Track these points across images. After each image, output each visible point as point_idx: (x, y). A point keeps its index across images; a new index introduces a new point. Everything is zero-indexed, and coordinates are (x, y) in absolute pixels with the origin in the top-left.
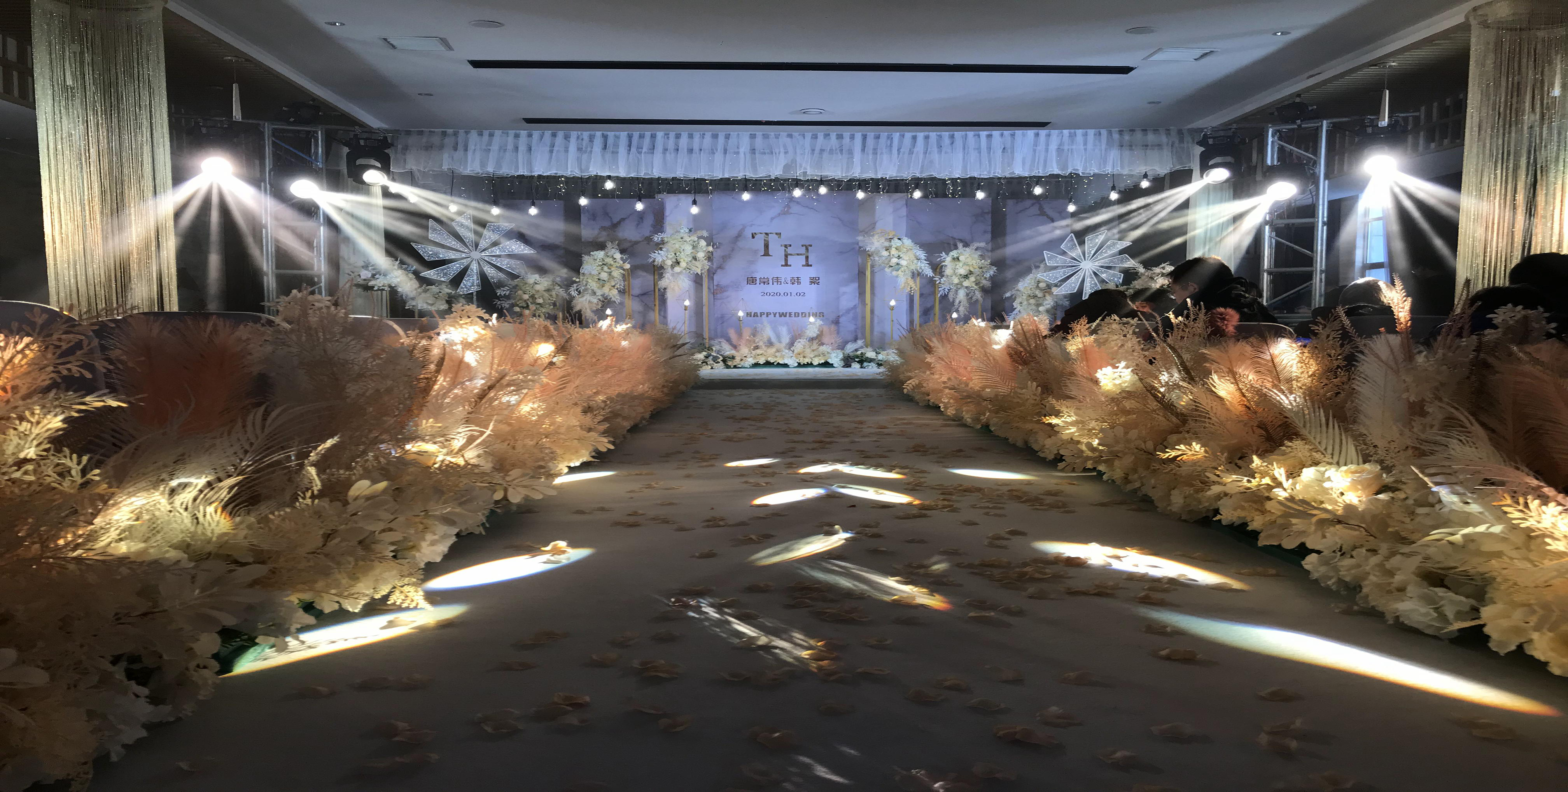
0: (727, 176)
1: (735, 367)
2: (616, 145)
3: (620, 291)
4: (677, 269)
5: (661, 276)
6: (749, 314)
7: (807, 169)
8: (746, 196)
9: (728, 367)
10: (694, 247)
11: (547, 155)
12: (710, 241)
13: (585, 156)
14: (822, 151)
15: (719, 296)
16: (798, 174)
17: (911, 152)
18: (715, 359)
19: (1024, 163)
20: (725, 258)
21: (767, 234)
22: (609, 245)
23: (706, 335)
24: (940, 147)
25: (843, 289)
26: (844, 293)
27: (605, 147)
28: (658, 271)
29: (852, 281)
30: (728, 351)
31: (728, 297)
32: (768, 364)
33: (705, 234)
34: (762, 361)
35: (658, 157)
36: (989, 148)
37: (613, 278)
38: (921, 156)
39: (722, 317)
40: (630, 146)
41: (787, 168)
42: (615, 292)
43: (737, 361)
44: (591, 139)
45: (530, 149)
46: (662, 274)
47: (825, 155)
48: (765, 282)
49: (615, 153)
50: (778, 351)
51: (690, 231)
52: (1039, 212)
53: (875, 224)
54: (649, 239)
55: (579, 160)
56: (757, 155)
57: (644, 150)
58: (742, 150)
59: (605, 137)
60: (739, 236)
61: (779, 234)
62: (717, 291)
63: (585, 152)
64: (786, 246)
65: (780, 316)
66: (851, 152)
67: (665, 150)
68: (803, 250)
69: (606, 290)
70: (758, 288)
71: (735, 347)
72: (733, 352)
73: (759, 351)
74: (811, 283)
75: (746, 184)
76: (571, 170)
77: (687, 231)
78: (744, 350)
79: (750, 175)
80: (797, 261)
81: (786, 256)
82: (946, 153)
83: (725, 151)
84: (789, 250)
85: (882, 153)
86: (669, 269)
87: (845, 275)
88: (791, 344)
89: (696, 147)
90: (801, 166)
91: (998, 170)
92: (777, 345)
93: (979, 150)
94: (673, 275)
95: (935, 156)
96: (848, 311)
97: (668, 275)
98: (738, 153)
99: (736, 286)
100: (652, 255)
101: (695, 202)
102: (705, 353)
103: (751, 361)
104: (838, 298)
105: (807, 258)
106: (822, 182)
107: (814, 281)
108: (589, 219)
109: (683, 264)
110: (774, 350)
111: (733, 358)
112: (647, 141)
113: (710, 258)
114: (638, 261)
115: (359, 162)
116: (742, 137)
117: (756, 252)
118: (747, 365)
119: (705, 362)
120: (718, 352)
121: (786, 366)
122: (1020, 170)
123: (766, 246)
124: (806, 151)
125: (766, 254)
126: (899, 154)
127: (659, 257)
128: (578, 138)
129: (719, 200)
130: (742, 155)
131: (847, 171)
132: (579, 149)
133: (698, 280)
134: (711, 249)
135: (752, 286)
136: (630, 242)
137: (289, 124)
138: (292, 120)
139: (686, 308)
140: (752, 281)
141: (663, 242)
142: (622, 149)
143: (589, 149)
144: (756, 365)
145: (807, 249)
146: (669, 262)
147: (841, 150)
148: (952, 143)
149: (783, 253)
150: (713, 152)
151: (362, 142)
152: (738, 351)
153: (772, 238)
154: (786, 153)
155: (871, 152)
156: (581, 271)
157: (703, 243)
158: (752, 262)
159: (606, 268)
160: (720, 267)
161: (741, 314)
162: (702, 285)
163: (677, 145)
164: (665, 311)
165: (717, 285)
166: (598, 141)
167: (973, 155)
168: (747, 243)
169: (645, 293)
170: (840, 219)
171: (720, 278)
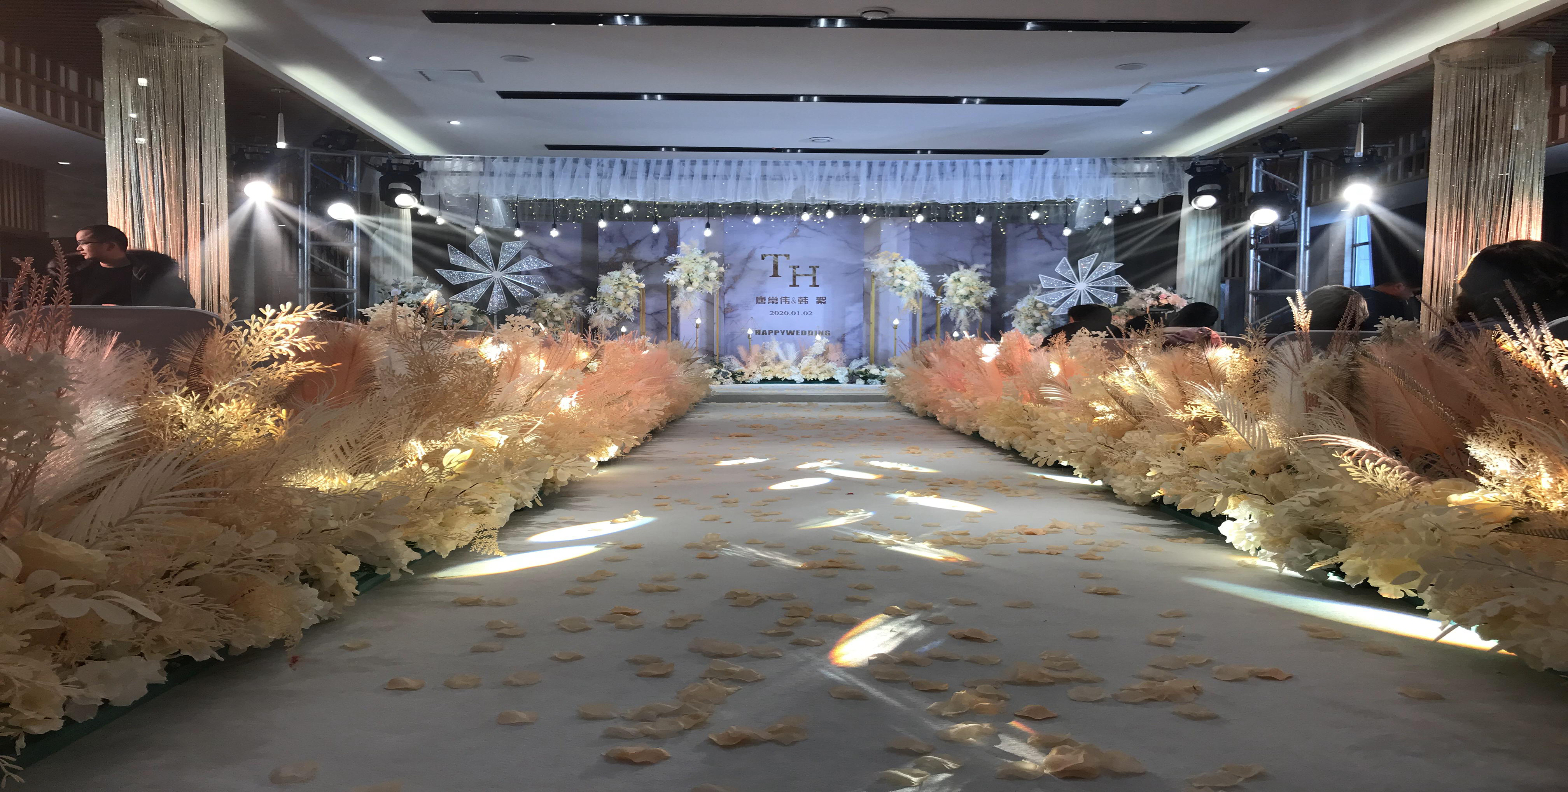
0: (739, 201)
1: (744, 382)
2: (635, 171)
3: (634, 310)
4: (689, 289)
5: (674, 296)
7: (815, 194)
8: (757, 220)
9: (737, 382)
10: (706, 268)
11: (569, 180)
12: (721, 262)
13: (605, 181)
14: (830, 177)
15: (729, 315)
16: (807, 199)
17: (914, 179)
18: (725, 375)
19: (1021, 190)
20: (736, 279)
21: (776, 256)
22: (625, 265)
23: (716, 352)
24: (942, 174)
25: (850, 309)
26: (850, 312)
27: (624, 173)
28: (671, 291)
29: (858, 301)
30: (738, 367)
31: (738, 315)
32: (776, 380)
33: (717, 255)
34: (770, 377)
35: (674, 181)
36: (989, 176)
38: (924, 182)
39: (732, 334)
40: (647, 172)
41: (796, 194)
42: (630, 310)
43: (746, 377)
44: (611, 164)
45: (552, 175)
46: (675, 293)
47: (833, 181)
48: (774, 301)
49: (634, 178)
51: (703, 252)
52: (1037, 236)
53: (880, 246)
54: (663, 260)
55: (599, 185)
56: (768, 181)
57: (661, 176)
58: (753, 177)
59: (624, 164)
60: (749, 257)
61: (787, 256)
62: (728, 312)
63: (606, 177)
64: (794, 267)
66: (857, 178)
67: (681, 176)
68: (811, 271)
69: (621, 308)
70: (767, 307)
71: (744, 363)
72: (743, 369)
73: (766, 368)
74: (818, 302)
75: (757, 209)
76: (592, 194)
77: (700, 252)
78: (753, 367)
79: (761, 200)
80: (804, 282)
81: (794, 277)
82: (948, 179)
83: (738, 177)
84: (798, 271)
85: (886, 180)
86: (682, 289)
88: (798, 361)
89: (710, 173)
90: (809, 191)
91: (997, 196)
93: (979, 177)
94: (686, 294)
95: (937, 182)
96: (853, 330)
97: (681, 294)
98: (749, 179)
100: (666, 275)
101: (708, 226)
102: (715, 369)
103: (760, 377)
104: (844, 317)
105: (814, 278)
106: (829, 207)
107: (821, 301)
108: (606, 241)
109: (696, 284)
111: (742, 374)
112: (663, 168)
113: (721, 278)
114: (653, 280)
115: (392, 186)
116: (753, 165)
117: (765, 273)
118: (755, 381)
119: (715, 378)
120: (728, 368)
121: (793, 382)
122: (1018, 196)
123: (776, 267)
124: (815, 177)
125: (775, 274)
126: (902, 180)
127: (671, 277)
128: (598, 164)
129: (732, 223)
130: (753, 181)
131: (853, 196)
132: (600, 175)
133: (709, 300)
134: (722, 269)
136: (645, 262)
137: (327, 150)
138: (330, 146)
139: (697, 326)
140: (761, 300)
141: (676, 263)
142: (640, 175)
144: (764, 381)
145: (814, 270)
146: (682, 282)
147: (848, 177)
148: (954, 170)
150: (726, 178)
151: (394, 168)
152: (747, 367)
153: (781, 260)
154: (795, 179)
155: (876, 178)
156: (598, 290)
157: (715, 264)
158: (762, 283)
159: (622, 288)
160: (731, 287)
162: (713, 304)
163: (692, 171)
164: (678, 329)
165: (728, 305)
166: (618, 167)
167: (973, 182)
168: (757, 264)
169: (658, 312)
170: (846, 242)
171: (731, 298)
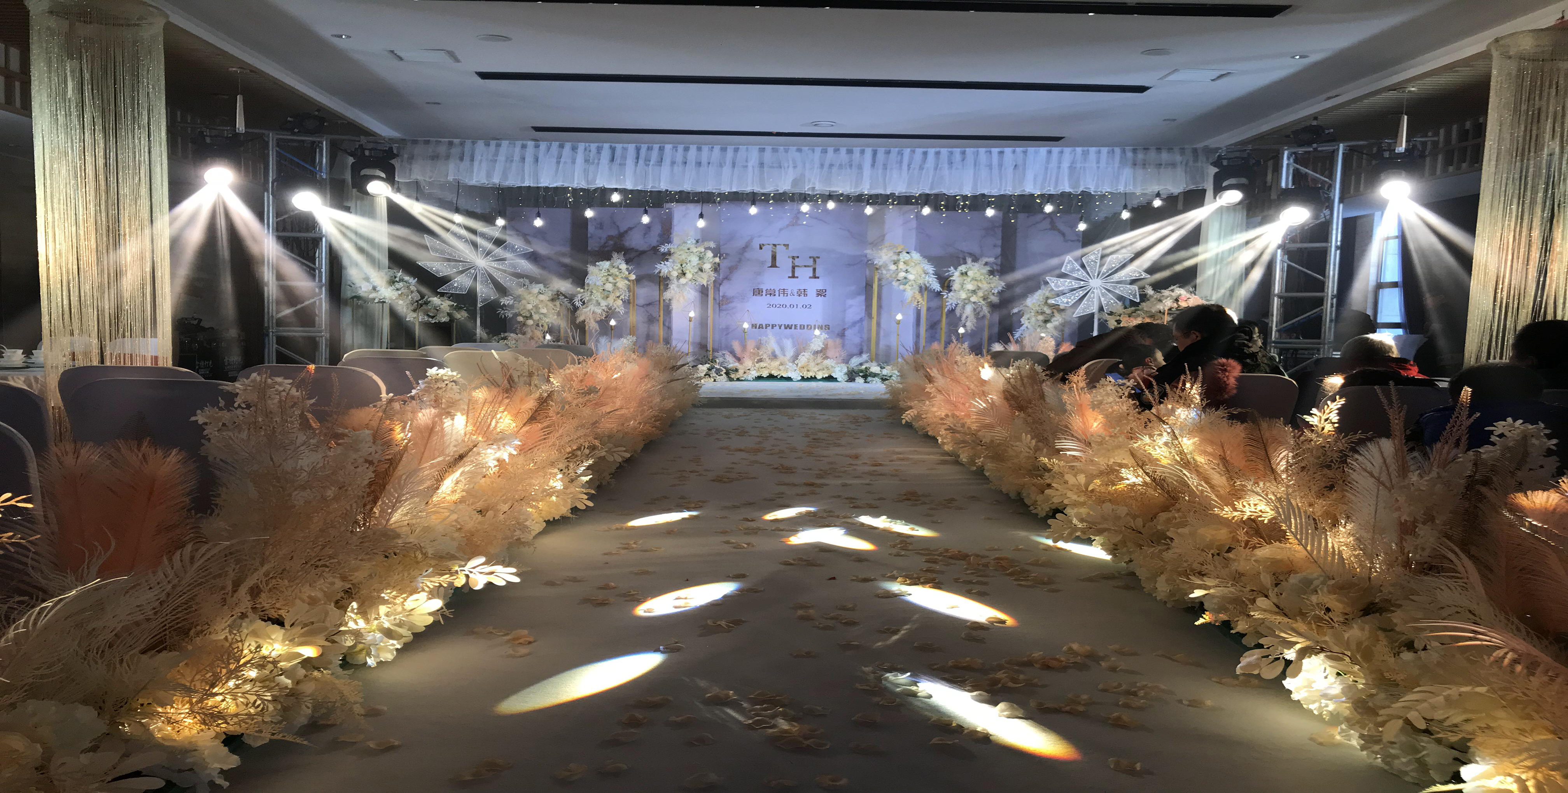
0: (734, 190)
1: (738, 380)
2: (624, 157)
3: (624, 302)
4: (683, 281)
5: (666, 287)
6: (754, 326)
7: (815, 184)
8: (753, 210)
9: (731, 380)
10: (700, 258)
11: (554, 166)
12: (717, 252)
13: (592, 168)
14: (831, 166)
15: (724, 307)
16: (806, 189)
17: (921, 168)
18: (718, 372)
19: (1035, 183)
20: (732, 269)
21: (775, 245)
22: (615, 255)
23: (710, 347)
24: (951, 163)
25: (850, 302)
26: (851, 306)
27: (612, 159)
28: (663, 282)
29: (859, 294)
30: (732, 364)
31: (733, 308)
32: (771, 377)
33: (712, 245)
34: (765, 374)
35: (666, 169)
36: (1001, 165)
37: (618, 288)
38: (932, 172)
39: (727, 328)
40: (638, 158)
41: (795, 182)
42: (620, 302)
43: (740, 374)
44: (599, 150)
45: (536, 160)
46: (667, 285)
47: (834, 170)
48: (771, 293)
49: (622, 165)
50: (781, 364)
51: (697, 241)
52: (1050, 229)
53: (884, 236)
54: (655, 249)
55: (586, 172)
56: (766, 169)
57: (652, 163)
58: (750, 164)
59: (613, 150)
60: (746, 248)
61: (787, 246)
62: (722, 303)
63: (593, 163)
64: (793, 258)
65: (786, 328)
66: (860, 167)
67: (673, 163)
68: (811, 262)
69: (610, 301)
70: (764, 300)
71: (739, 360)
72: (737, 365)
73: (762, 364)
74: (818, 295)
75: (754, 198)
76: (578, 182)
77: (694, 242)
78: (748, 363)
79: (757, 189)
80: (804, 273)
81: (793, 268)
82: (957, 169)
83: (734, 165)
84: (797, 262)
85: (891, 169)
86: (675, 280)
87: (853, 288)
88: (796, 357)
89: (704, 160)
90: (809, 180)
91: (1009, 189)
92: (781, 358)
93: (990, 166)
94: (678, 286)
95: (946, 172)
96: (854, 324)
97: (673, 287)
98: (746, 166)
99: (743, 298)
100: (658, 266)
101: (701, 216)
102: (708, 366)
103: (754, 374)
104: (845, 311)
105: (814, 270)
106: (830, 197)
107: (821, 293)
108: (595, 229)
109: (689, 276)
110: (778, 363)
111: (737, 370)
112: (655, 154)
113: (716, 268)
114: (644, 270)
115: (364, 172)
116: (750, 150)
117: (763, 263)
118: (750, 378)
119: (707, 375)
120: (721, 364)
121: (789, 379)
122: (1031, 188)
123: (774, 258)
124: (816, 166)
125: (774, 265)
126: (909, 169)
127: (665, 268)
128: (585, 149)
129: (727, 210)
130: (750, 168)
131: (856, 186)
132: (587, 161)
133: (703, 291)
134: (717, 260)
135: (758, 298)
136: (637, 251)
137: (294, 134)
138: (296, 130)
139: (690, 320)
140: (758, 292)
141: (669, 253)
142: (630, 162)
143: (596, 161)
144: (760, 378)
145: (815, 261)
146: (675, 274)
147: (851, 166)
148: (963, 160)
149: (791, 266)
150: (721, 165)
151: (367, 153)
152: (741, 364)
153: (780, 250)
154: (795, 167)
155: (881, 167)
156: (586, 281)
157: (710, 254)
158: (759, 274)
159: (611, 279)
160: (727, 278)
161: (746, 326)
162: (707, 296)
163: (685, 157)
164: (670, 322)
165: (723, 297)
166: (606, 153)
167: (984, 172)
168: (754, 254)
169: (650, 304)
170: (849, 231)
171: (726, 289)
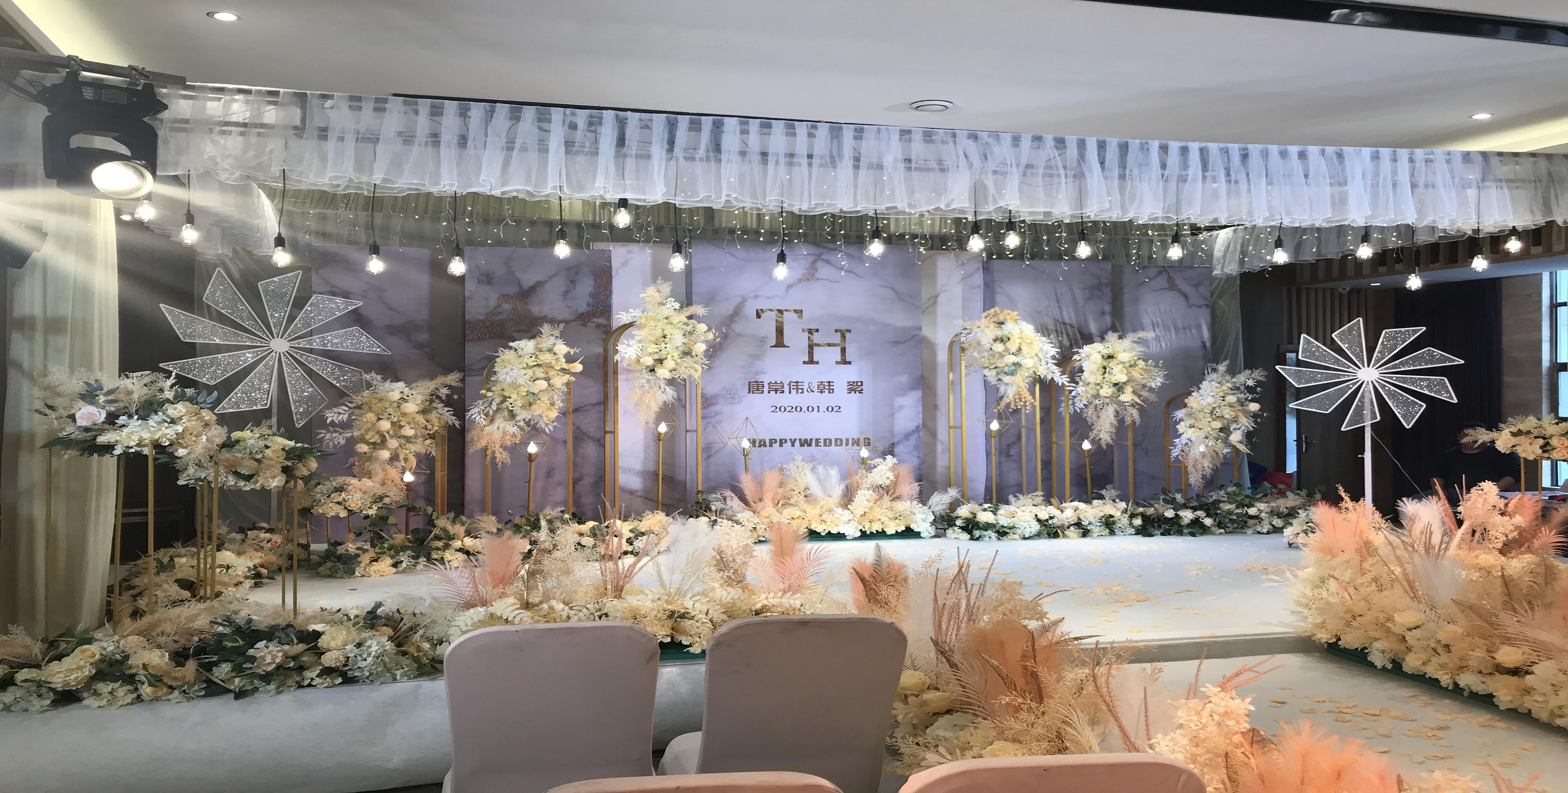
2: (644, 142)
6: (754, 443)
21: (780, 311)
22: (545, 330)
25: (900, 401)
26: (901, 407)
27: (621, 145)
31: (717, 414)
35: (728, 163)
37: (552, 389)
39: (723, 449)
40: (672, 147)
44: (593, 125)
48: (777, 388)
50: (825, 511)
52: (1167, 285)
54: (585, 317)
59: (622, 125)
60: (736, 314)
61: (799, 312)
63: (582, 150)
64: (810, 331)
65: (802, 445)
68: (837, 338)
70: (769, 399)
74: (850, 391)
78: (769, 510)
80: (828, 356)
81: (811, 347)
84: (816, 338)
87: (904, 379)
88: (848, 498)
92: (822, 500)
94: (649, 382)
96: (907, 436)
97: (641, 383)
99: (731, 396)
104: (892, 415)
105: (843, 350)
107: (855, 387)
110: (819, 509)
117: (762, 340)
123: (780, 331)
125: (780, 343)
128: (564, 123)
129: (704, 254)
135: (756, 397)
139: (659, 437)
140: (756, 387)
143: (588, 146)
145: (843, 337)
146: (648, 360)
149: (806, 343)
151: (88, 94)
153: (788, 319)
158: (756, 357)
161: (744, 443)
168: (747, 326)
170: (894, 290)
171: (706, 384)
